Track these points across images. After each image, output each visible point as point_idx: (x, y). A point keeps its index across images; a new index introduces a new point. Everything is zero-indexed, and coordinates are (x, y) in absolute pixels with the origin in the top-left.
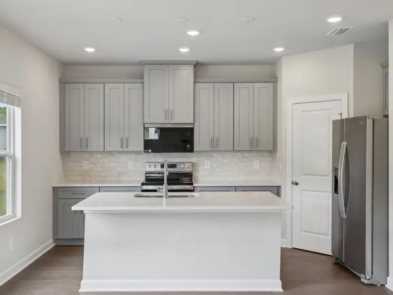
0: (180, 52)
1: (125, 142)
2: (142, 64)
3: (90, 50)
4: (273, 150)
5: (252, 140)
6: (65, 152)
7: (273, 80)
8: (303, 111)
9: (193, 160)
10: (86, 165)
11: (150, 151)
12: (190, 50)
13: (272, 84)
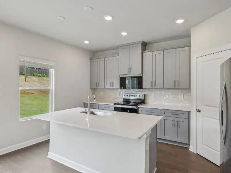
0: (122, 35)
1: (112, 84)
3: (87, 42)
4: (189, 88)
8: (203, 62)
9: (146, 93)
10: (102, 94)
11: (122, 88)
12: (128, 33)
13: (188, 48)
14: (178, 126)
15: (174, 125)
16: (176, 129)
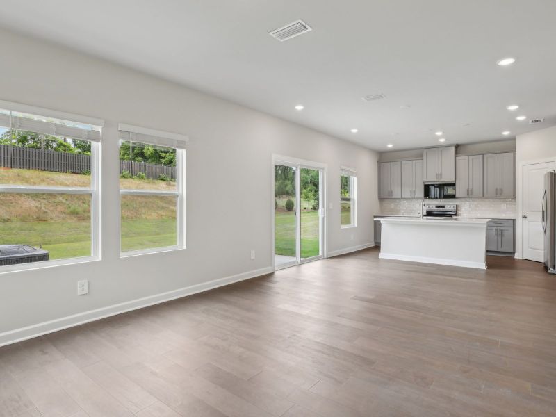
1: (413, 193)
2: (421, 148)
4: (514, 196)
5: (497, 190)
6: (381, 199)
7: (513, 150)
10: (392, 206)
13: (512, 153)
14: (502, 235)
15: (497, 234)
16: (499, 238)
